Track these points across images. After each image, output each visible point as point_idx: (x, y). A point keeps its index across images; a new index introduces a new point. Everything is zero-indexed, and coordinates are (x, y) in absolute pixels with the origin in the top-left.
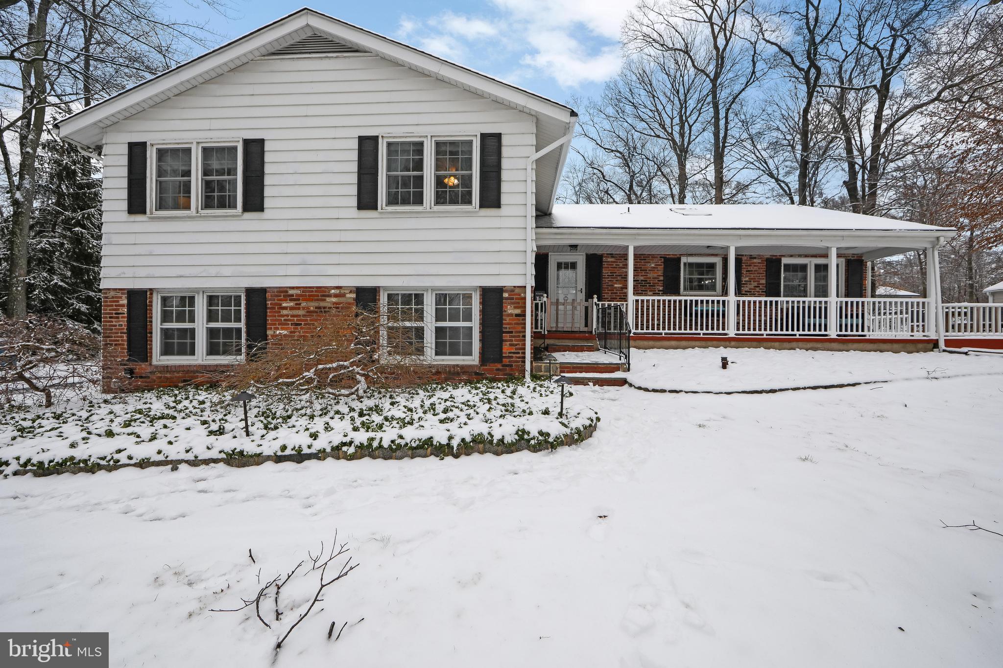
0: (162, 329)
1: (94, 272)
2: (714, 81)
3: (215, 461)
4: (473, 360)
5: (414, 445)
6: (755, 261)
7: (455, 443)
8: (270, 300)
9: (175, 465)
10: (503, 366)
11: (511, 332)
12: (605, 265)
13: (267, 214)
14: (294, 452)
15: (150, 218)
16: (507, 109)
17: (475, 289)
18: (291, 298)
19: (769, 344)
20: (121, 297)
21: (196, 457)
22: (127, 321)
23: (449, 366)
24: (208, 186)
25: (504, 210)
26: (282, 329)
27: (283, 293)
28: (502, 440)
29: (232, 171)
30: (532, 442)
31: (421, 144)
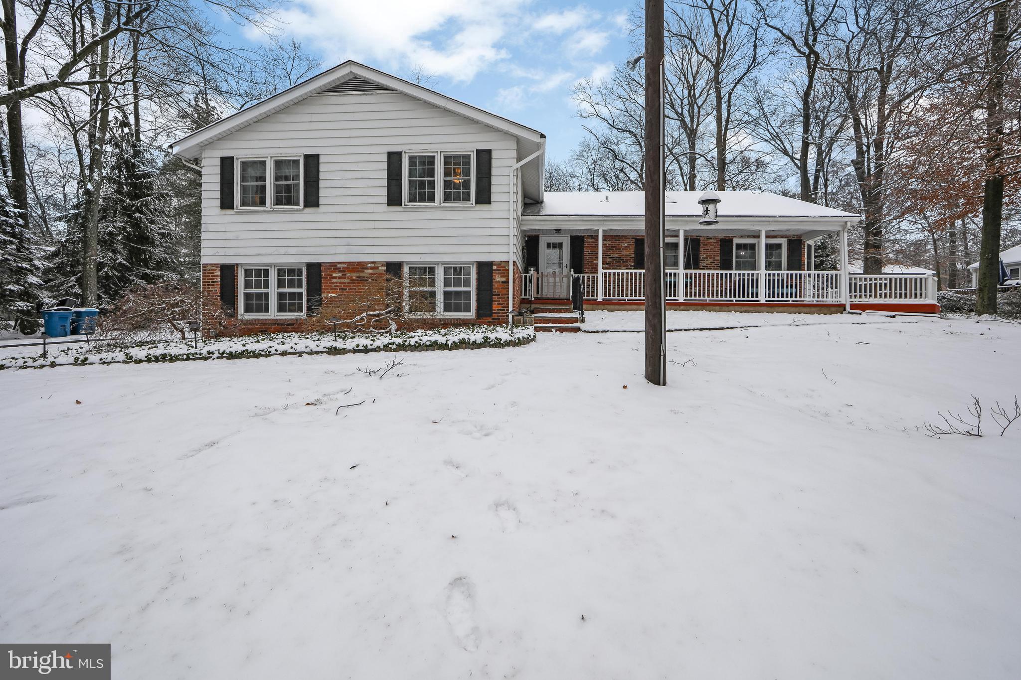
0: (244, 293)
1: (150, 252)
2: (717, 66)
3: (322, 352)
4: (472, 315)
5: (428, 344)
6: (711, 241)
7: (449, 343)
8: (324, 272)
9: (300, 354)
10: (493, 319)
11: (499, 295)
12: (586, 245)
13: (322, 209)
14: (363, 348)
15: (236, 212)
16: (495, 132)
17: (472, 263)
18: (339, 270)
19: (712, 308)
20: (216, 270)
21: (311, 350)
22: (220, 288)
23: (454, 319)
24: (278, 189)
25: (494, 206)
26: (333, 293)
27: (333, 266)
28: (475, 341)
29: (296, 177)
30: (492, 343)
31: (434, 157)
